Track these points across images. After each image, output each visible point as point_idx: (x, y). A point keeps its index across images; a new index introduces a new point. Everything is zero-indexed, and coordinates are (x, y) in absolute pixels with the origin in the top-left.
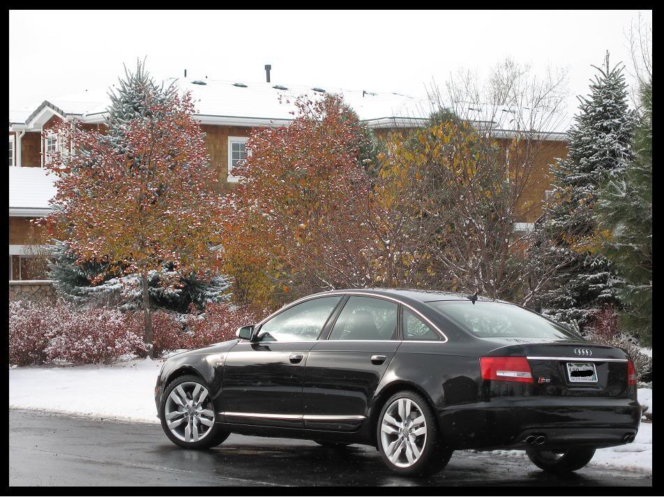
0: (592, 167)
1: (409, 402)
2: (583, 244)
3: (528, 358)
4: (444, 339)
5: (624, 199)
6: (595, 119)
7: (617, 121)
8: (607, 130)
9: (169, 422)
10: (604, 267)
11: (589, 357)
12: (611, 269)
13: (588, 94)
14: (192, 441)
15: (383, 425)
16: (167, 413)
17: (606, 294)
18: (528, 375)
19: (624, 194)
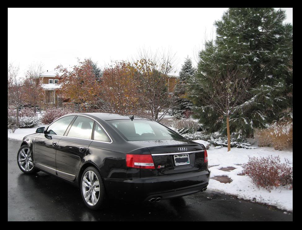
0: (185, 79)
1: (93, 172)
2: (182, 96)
3: (152, 155)
4: (110, 141)
5: (194, 83)
6: (185, 69)
7: (190, 70)
8: (188, 72)
9: (20, 163)
10: (187, 101)
11: (186, 151)
12: (189, 101)
13: (184, 64)
14: (27, 171)
15: (83, 182)
16: (19, 159)
17: (187, 107)
18: (152, 165)
19: (194, 81)
